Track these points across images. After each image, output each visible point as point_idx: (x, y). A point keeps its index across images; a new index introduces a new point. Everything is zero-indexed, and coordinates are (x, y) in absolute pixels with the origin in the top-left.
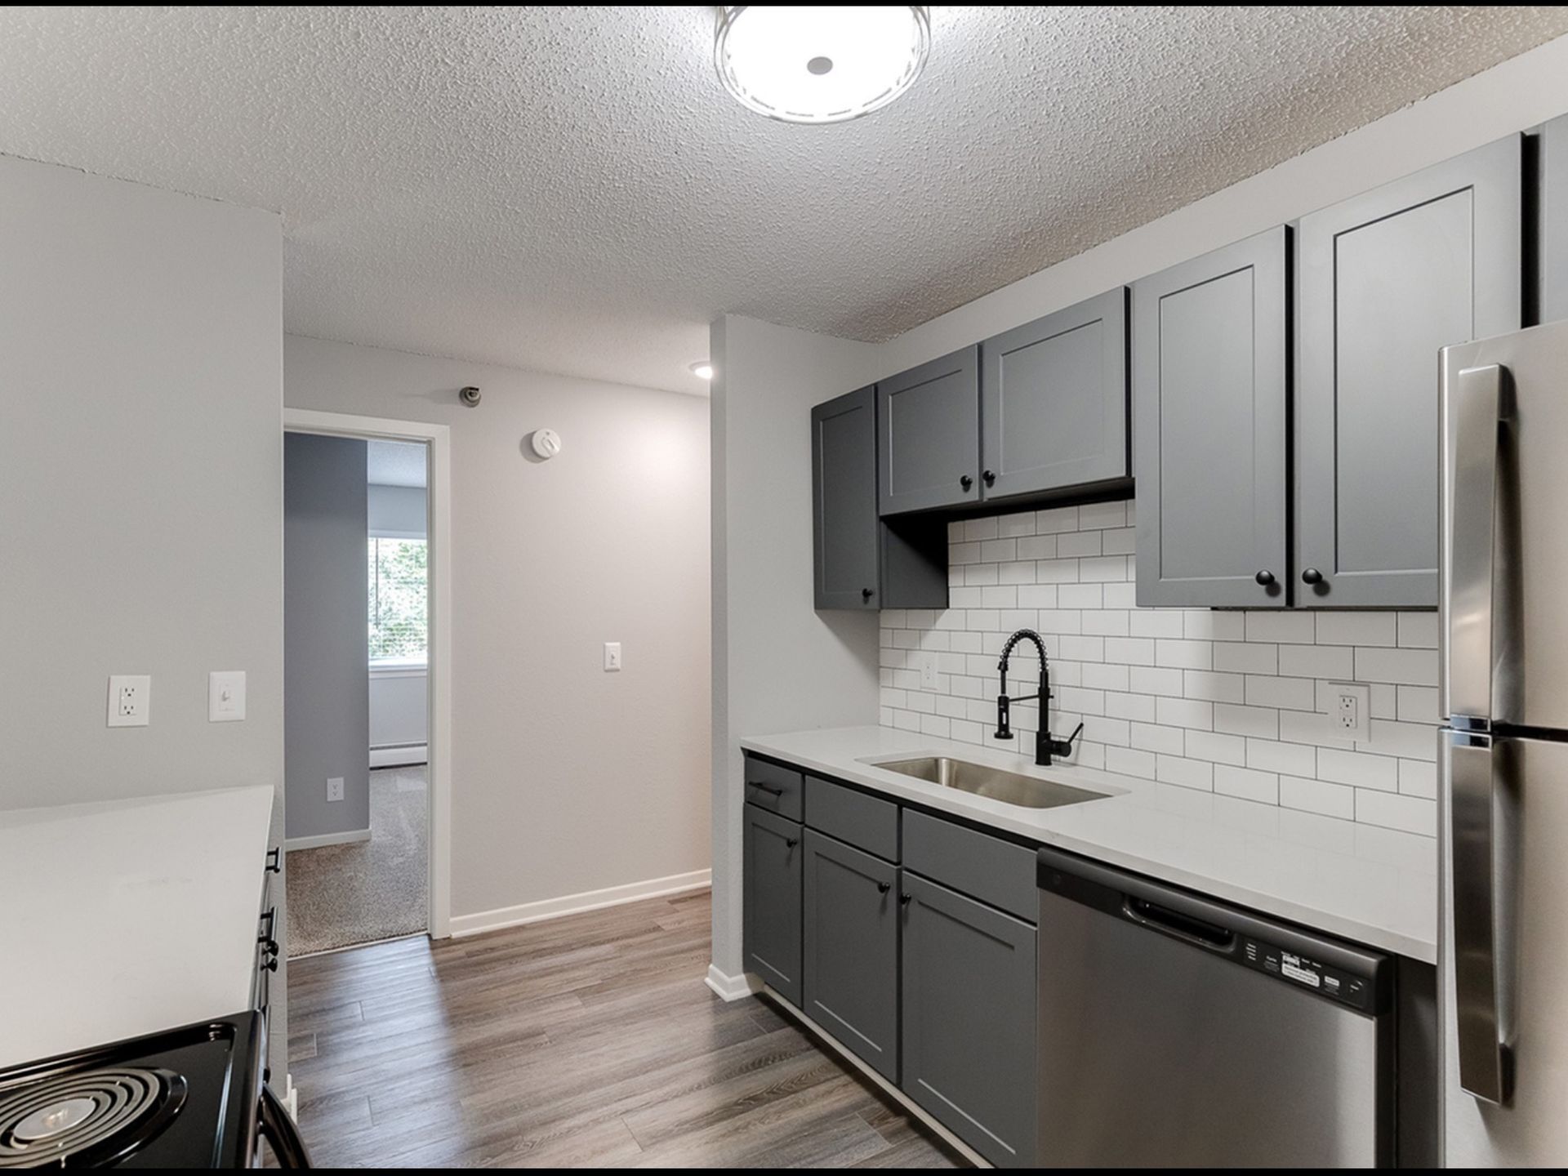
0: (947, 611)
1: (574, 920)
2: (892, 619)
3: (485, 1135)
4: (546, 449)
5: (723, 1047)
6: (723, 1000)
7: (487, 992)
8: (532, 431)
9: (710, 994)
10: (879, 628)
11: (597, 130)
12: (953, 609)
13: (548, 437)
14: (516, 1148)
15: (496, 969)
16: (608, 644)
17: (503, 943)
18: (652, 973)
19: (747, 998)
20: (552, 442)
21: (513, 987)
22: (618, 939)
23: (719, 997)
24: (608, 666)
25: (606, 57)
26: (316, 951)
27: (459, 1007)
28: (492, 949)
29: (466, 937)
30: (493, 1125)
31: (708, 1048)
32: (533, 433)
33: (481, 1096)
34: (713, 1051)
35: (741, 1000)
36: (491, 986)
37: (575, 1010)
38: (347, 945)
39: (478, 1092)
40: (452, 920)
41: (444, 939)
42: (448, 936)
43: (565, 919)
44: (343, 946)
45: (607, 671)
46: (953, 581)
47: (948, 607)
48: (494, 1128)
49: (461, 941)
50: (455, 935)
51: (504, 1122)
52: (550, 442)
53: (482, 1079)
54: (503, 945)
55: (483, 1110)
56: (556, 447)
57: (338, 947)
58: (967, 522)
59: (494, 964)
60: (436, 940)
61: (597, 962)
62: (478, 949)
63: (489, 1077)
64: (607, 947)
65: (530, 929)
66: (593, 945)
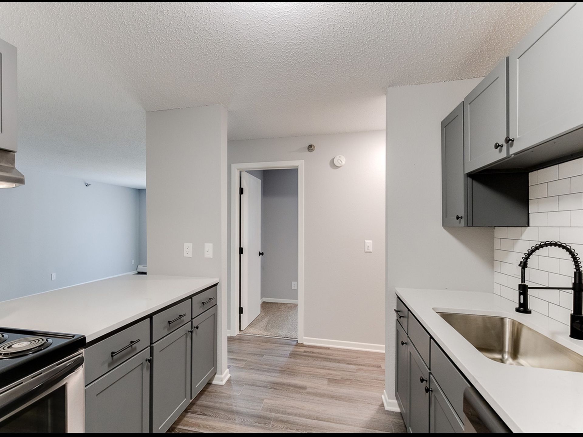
0: (528, 227)
1: (348, 352)
2: (500, 232)
3: (262, 415)
4: (339, 163)
5: (367, 428)
6: (384, 409)
7: (300, 367)
8: (334, 157)
9: (380, 403)
10: (493, 238)
11: (266, 37)
12: (531, 227)
13: (340, 159)
14: (267, 425)
15: (309, 360)
16: (366, 241)
17: (318, 352)
18: (362, 384)
19: (396, 413)
20: (341, 160)
21: (309, 368)
22: (359, 365)
23: (384, 406)
24: (366, 250)
25: (242, 9)
26: (265, 335)
27: (288, 368)
28: (313, 352)
29: (308, 345)
30: (267, 413)
31: (361, 425)
32: (334, 158)
33: (271, 401)
34: (362, 427)
35: (393, 412)
36: (302, 365)
37: (323, 386)
38: (274, 336)
39: (272, 399)
40: (304, 338)
41: (301, 344)
42: (302, 343)
43: (346, 351)
44: (273, 336)
45: (365, 252)
46: (532, 208)
47: (528, 226)
48: (266, 414)
49: (305, 346)
50: (305, 343)
51: (271, 413)
52: (340, 160)
53: (276, 396)
54: (317, 353)
55: (269, 406)
56: (343, 162)
57: (271, 336)
58: (539, 171)
59: (309, 358)
60: (299, 343)
61: (345, 371)
62: (308, 351)
63: (279, 396)
64: (354, 367)
65: (331, 350)
66: (348, 364)
